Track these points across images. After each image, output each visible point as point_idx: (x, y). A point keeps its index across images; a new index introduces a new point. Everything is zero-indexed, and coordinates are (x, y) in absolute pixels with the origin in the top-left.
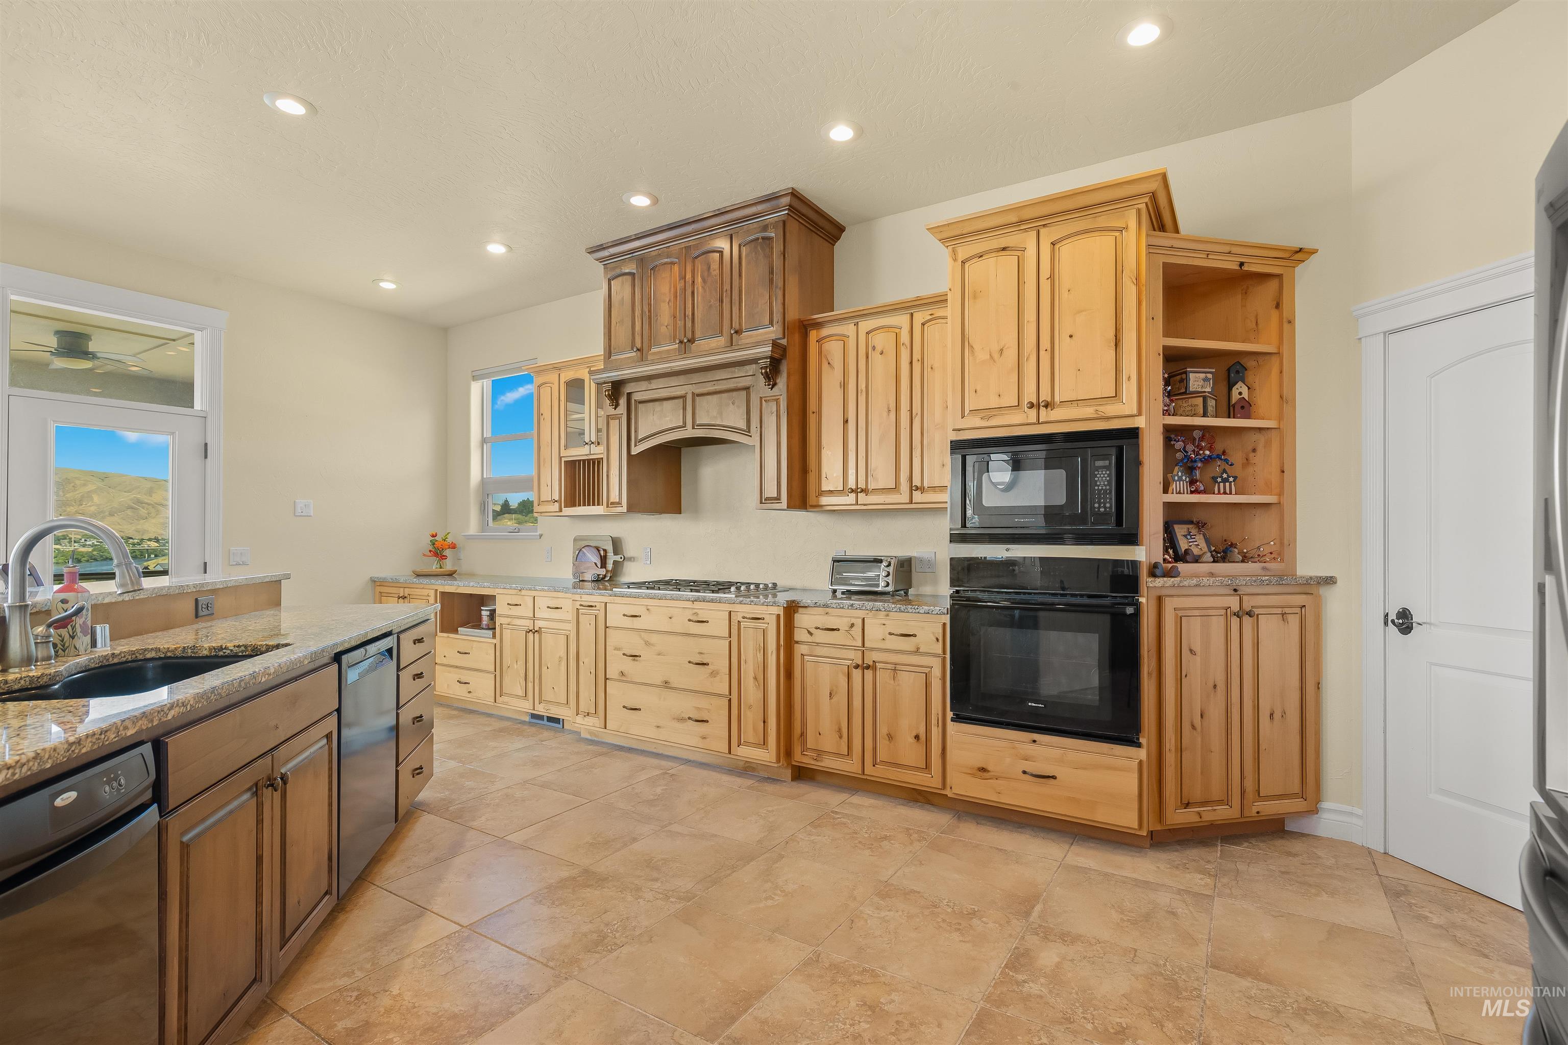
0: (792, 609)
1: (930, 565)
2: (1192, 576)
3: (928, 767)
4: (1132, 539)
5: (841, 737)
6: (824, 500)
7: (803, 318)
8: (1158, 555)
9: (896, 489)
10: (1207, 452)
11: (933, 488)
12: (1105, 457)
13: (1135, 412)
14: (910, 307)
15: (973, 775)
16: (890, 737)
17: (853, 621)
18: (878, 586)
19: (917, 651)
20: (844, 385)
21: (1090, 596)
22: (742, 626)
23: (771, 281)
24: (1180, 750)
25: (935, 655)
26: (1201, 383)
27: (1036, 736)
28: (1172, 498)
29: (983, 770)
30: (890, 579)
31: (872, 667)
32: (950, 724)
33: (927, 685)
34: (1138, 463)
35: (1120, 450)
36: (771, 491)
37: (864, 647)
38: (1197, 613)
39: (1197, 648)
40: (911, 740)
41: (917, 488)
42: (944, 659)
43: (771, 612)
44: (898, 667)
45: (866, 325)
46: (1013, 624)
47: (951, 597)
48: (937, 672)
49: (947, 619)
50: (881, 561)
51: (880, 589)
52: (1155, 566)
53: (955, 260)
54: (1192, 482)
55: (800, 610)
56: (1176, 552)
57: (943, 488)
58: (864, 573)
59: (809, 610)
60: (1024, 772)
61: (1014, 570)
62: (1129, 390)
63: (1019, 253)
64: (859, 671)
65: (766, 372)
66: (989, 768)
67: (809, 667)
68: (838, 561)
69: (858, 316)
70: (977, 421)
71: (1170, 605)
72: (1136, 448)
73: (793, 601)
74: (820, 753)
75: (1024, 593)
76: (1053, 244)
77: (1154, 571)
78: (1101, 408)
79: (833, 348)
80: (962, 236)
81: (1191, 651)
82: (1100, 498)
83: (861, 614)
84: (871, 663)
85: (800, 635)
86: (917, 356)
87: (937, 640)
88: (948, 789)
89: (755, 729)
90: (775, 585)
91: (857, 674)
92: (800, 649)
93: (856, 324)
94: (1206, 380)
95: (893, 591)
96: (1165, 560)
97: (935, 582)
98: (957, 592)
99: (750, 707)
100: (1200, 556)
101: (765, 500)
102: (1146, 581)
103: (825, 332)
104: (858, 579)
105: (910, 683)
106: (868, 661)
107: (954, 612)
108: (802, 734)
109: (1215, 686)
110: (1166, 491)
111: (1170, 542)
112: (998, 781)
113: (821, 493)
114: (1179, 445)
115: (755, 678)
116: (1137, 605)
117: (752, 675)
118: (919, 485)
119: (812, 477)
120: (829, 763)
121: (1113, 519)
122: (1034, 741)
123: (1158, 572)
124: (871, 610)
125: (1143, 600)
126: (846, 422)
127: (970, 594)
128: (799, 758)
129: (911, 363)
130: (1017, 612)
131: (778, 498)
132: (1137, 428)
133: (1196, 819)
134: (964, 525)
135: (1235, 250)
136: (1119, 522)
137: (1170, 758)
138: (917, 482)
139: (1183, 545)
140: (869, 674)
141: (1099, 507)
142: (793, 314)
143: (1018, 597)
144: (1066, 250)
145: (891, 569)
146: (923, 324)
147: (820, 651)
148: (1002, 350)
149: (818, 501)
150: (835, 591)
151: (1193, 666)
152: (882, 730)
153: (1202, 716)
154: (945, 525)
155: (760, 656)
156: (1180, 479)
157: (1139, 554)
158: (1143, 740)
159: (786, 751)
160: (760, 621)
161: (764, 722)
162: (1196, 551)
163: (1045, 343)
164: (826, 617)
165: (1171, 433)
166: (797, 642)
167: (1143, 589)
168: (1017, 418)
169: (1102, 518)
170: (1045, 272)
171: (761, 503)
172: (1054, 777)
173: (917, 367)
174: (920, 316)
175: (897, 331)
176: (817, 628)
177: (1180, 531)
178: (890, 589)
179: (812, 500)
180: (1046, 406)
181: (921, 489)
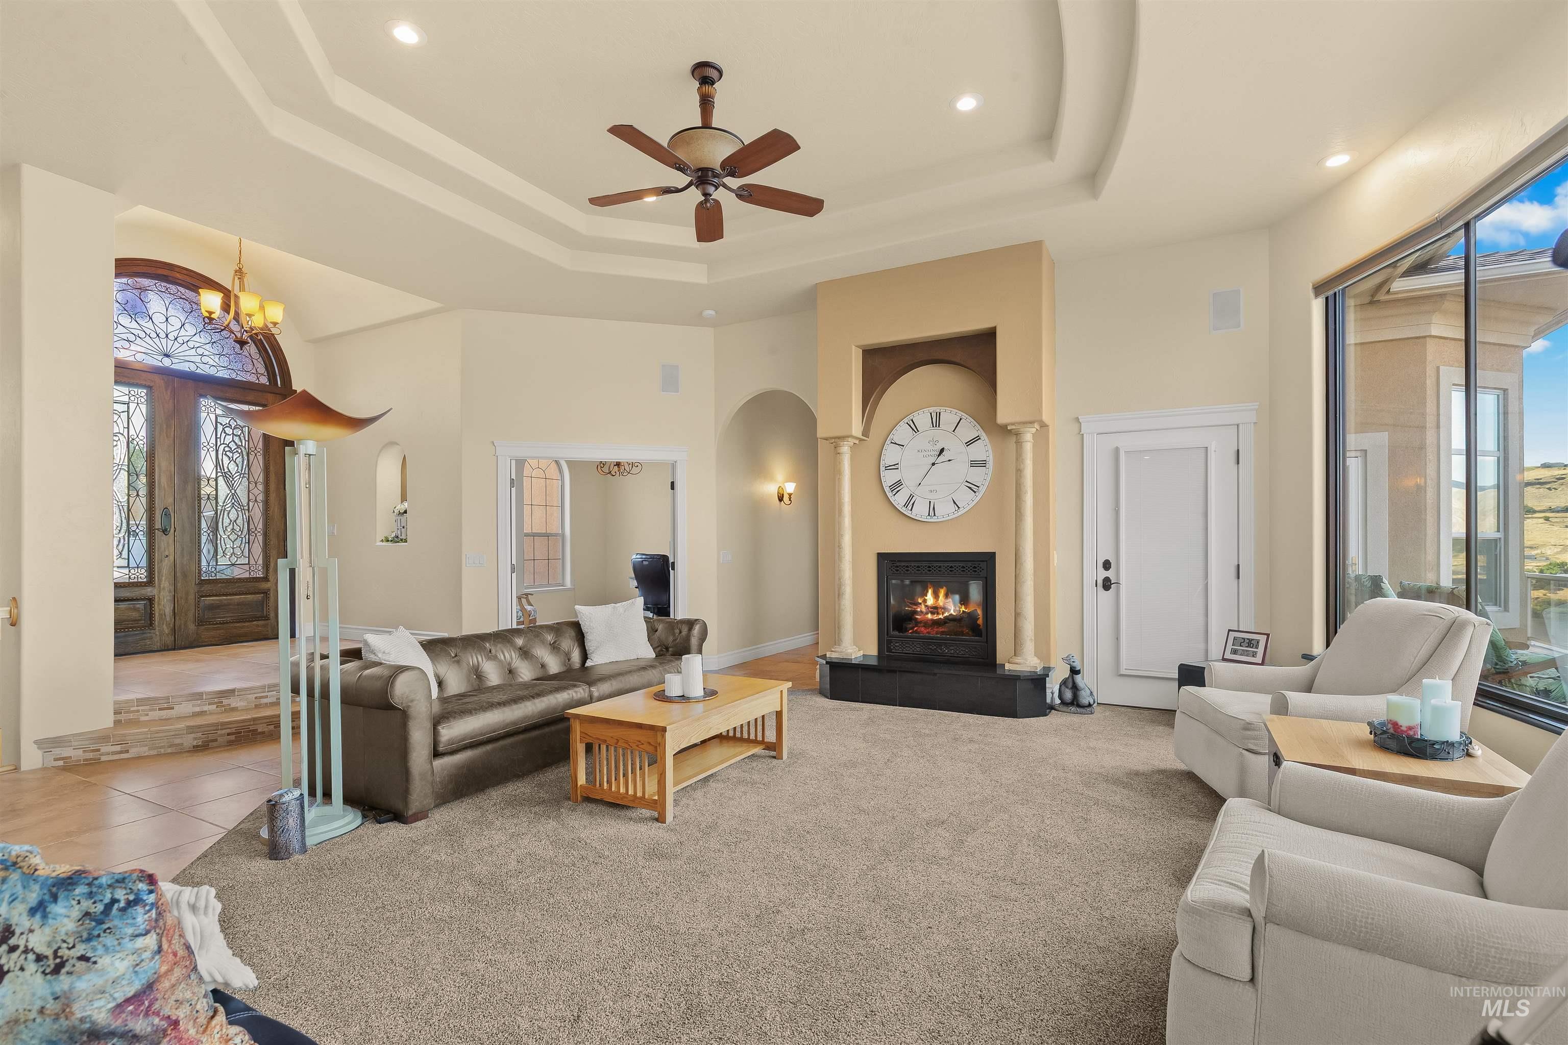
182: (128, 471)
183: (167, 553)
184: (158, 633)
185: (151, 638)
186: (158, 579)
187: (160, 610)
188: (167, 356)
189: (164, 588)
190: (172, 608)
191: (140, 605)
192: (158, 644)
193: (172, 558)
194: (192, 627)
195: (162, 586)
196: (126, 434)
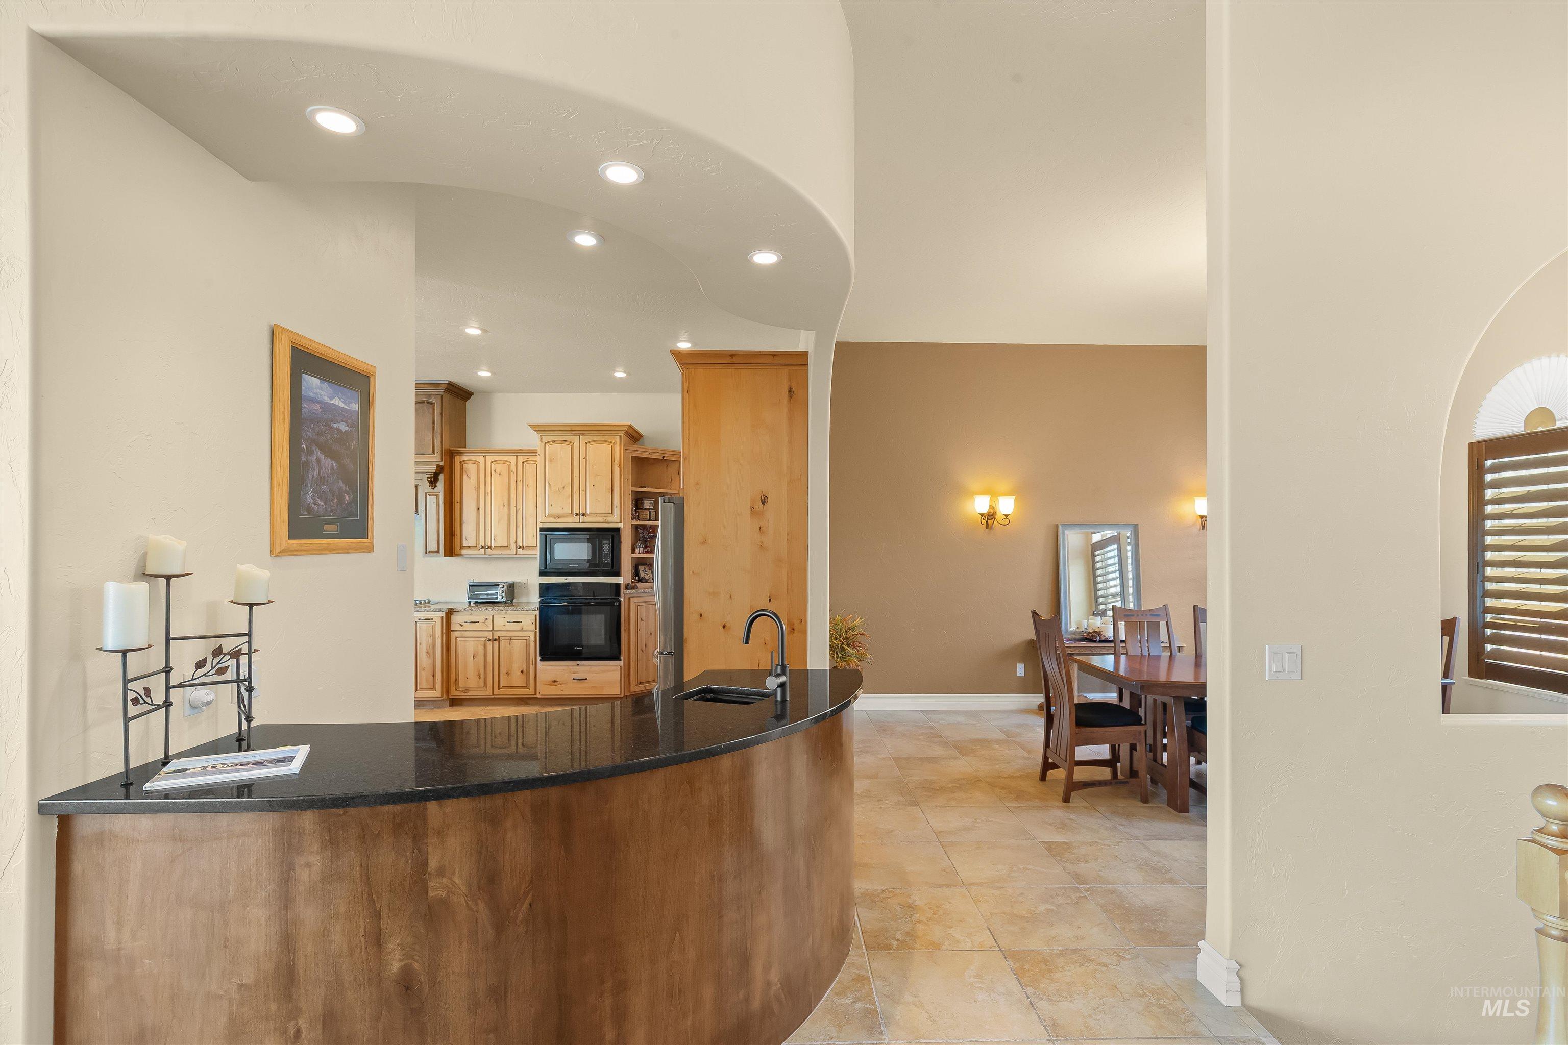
0: (450, 613)
1: (525, 587)
2: (641, 589)
3: (527, 686)
4: (617, 574)
5: (480, 678)
6: (464, 552)
7: (452, 448)
8: (629, 581)
9: (508, 547)
10: (652, 535)
11: (529, 548)
12: (608, 539)
13: (619, 521)
14: (516, 452)
15: (550, 685)
16: (508, 674)
17: (487, 617)
18: (497, 598)
19: (522, 630)
20: (477, 489)
21: (602, 599)
22: (418, 625)
23: (433, 428)
24: (637, 661)
25: (531, 631)
26: (649, 504)
27: (579, 662)
28: (636, 555)
29: (555, 681)
30: (503, 594)
31: (498, 640)
32: (539, 663)
33: (528, 646)
34: (620, 542)
35: (613, 537)
36: (432, 546)
37: (493, 630)
38: (644, 604)
39: (644, 618)
40: (519, 673)
41: (520, 547)
42: (536, 632)
43: (437, 617)
44: (512, 638)
45: (490, 458)
46: (568, 613)
47: (540, 602)
48: (532, 638)
49: (537, 613)
50: (498, 585)
51: (498, 600)
52: (628, 585)
53: (541, 442)
54: (646, 547)
55: (454, 613)
56: (639, 578)
57: (533, 548)
58: (486, 591)
59: (460, 613)
60: (574, 679)
61: (569, 589)
62: (617, 511)
63: (571, 444)
64: (491, 642)
65: (431, 480)
66: (558, 680)
67: (461, 643)
68: (473, 586)
69: (485, 453)
70: (552, 519)
71: (633, 601)
72: (619, 537)
73: (451, 609)
74: (467, 688)
75: (574, 599)
76: (586, 443)
77: (627, 587)
78: (606, 518)
79: (471, 468)
80: (544, 431)
81: (641, 619)
82: (605, 557)
83: (492, 613)
84: (497, 638)
85: (455, 627)
86: (519, 478)
87: (533, 623)
88: (538, 693)
89: (427, 680)
90: (429, 601)
91: (489, 644)
92: (454, 635)
93: (485, 456)
94: (651, 503)
95: (506, 601)
96: (633, 582)
97: (528, 595)
98: (542, 599)
99: (424, 669)
100: (648, 579)
101: (429, 552)
102: (623, 591)
103: (464, 458)
104: (483, 594)
105: (518, 645)
106: (496, 636)
107: (541, 609)
108: (456, 680)
109: (651, 634)
110: (633, 552)
111: (636, 573)
112: (562, 685)
113: (462, 548)
114: (640, 531)
115: (427, 652)
116: (620, 602)
117: (425, 650)
118: (521, 545)
119: (457, 539)
120: (473, 693)
121: (611, 566)
122: (578, 665)
123: (629, 587)
124: (498, 610)
125: (622, 599)
126: (478, 509)
127: (548, 600)
128: (454, 693)
129: (516, 481)
130: (570, 607)
131: (438, 551)
132: (619, 528)
133: (643, 689)
134: (546, 568)
135: (660, 452)
136: (613, 567)
137: (633, 664)
138: (519, 544)
139: (642, 574)
140: (496, 643)
141: (605, 561)
142: (447, 446)
143: (571, 600)
144: (591, 447)
145: (504, 589)
146: (523, 462)
147: (467, 634)
148: (564, 488)
149: (461, 552)
150: (470, 602)
151: (643, 625)
152: (503, 671)
153: (646, 646)
154: (536, 566)
155: (431, 640)
156: (639, 547)
157: (620, 580)
158: (622, 658)
159: (447, 689)
160: (431, 620)
161: (433, 676)
162: (647, 577)
163: (582, 487)
164: (471, 616)
165: (636, 528)
166: (453, 631)
167: (622, 595)
168: (570, 519)
169: (605, 565)
170: (583, 456)
171: (426, 553)
172: (586, 679)
173: (519, 484)
174: (521, 459)
175: (509, 463)
176: (465, 622)
177: (641, 568)
178: (504, 599)
179: (457, 551)
180: (583, 515)
181: (522, 547)
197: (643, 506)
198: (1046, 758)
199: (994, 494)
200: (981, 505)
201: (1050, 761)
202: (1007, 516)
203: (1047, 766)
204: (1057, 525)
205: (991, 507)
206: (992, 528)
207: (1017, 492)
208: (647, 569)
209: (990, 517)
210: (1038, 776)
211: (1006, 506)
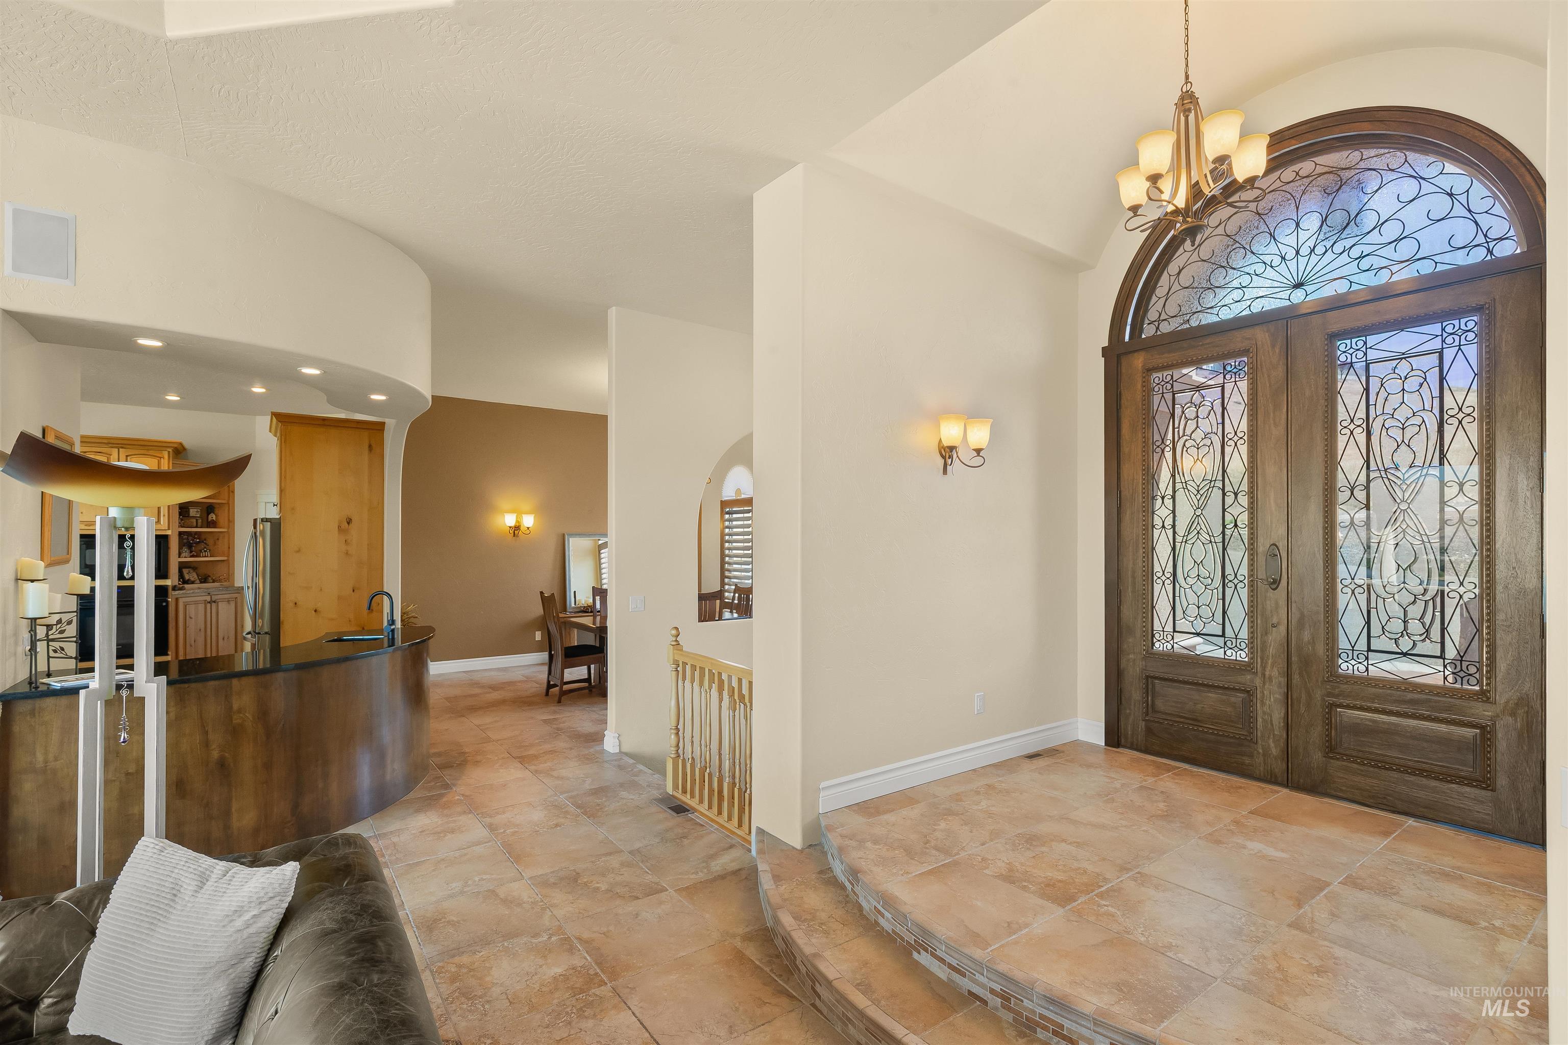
2: (190, 590)
4: (166, 577)
8: (176, 582)
10: (198, 540)
13: (167, 529)
26: (195, 515)
28: (182, 560)
34: (168, 548)
38: (192, 603)
39: (193, 616)
52: (175, 586)
54: (191, 552)
56: (185, 580)
62: (166, 520)
71: (181, 602)
72: (167, 543)
76: (127, 456)
77: (174, 588)
81: (190, 618)
94: (197, 512)
96: (179, 584)
100: (194, 581)
102: (171, 592)
109: (200, 630)
110: (179, 557)
111: (181, 576)
114: (186, 539)
116: (168, 602)
123: (176, 589)
125: (170, 600)
132: (167, 535)
139: (187, 577)
151: (191, 623)
153: (195, 642)
156: (186, 552)
157: (168, 582)
158: (170, 653)
162: (192, 579)
165: (183, 534)
167: (170, 596)
177: (185, 571)
182: (1223, 490)
183: (1275, 620)
184: (1261, 751)
185: (1251, 756)
186: (1262, 662)
187: (1264, 713)
188: (1298, 285)
189: (1270, 678)
190: (1282, 715)
191: (1238, 698)
192: (1262, 769)
193: (1282, 629)
194: (1317, 757)
195: (1267, 673)
196: (1220, 433)
197: (189, 514)
198: (549, 682)
199: (519, 513)
200: (510, 520)
201: (552, 683)
202: (528, 528)
203: (550, 686)
204: (564, 534)
205: (517, 521)
206: (517, 536)
207: (538, 511)
208: (191, 571)
209: (517, 528)
210: (544, 694)
211: (528, 521)
